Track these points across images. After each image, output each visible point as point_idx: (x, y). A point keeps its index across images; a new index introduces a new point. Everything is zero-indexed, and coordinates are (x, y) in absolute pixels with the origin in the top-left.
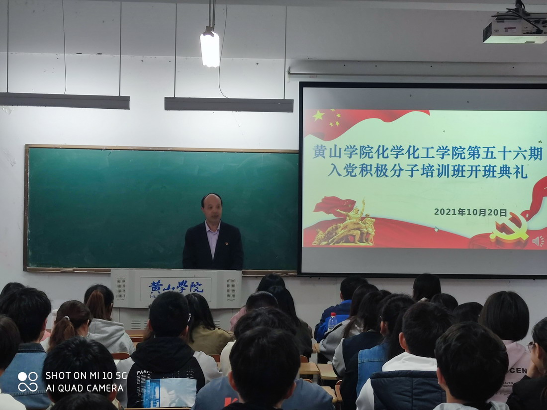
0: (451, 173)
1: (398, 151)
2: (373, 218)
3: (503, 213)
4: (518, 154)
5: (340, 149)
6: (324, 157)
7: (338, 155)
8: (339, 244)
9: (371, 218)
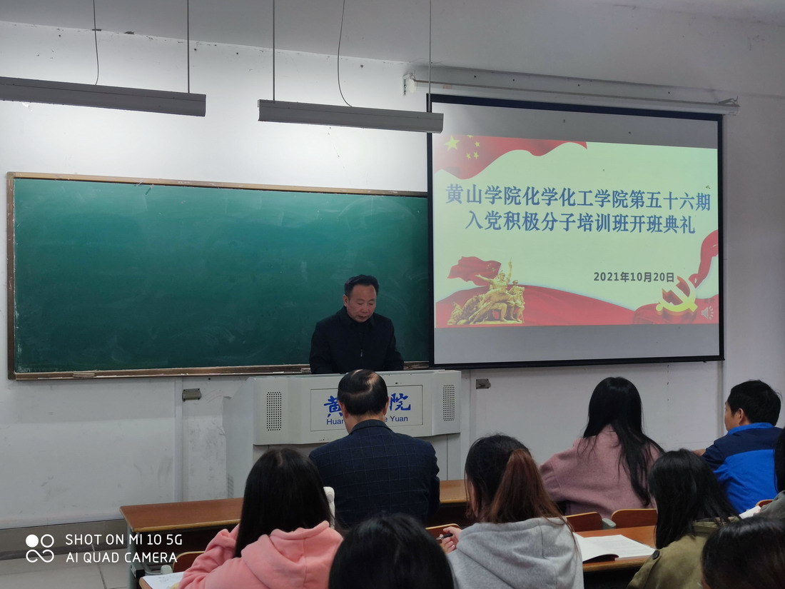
0: (612, 226)
1: (550, 195)
2: (522, 286)
3: (670, 277)
4: (685, 202)
5: (480, 191)
6: (460, 202)
7: (477, 199)
8: (481, 323)
9: (519, 286)
